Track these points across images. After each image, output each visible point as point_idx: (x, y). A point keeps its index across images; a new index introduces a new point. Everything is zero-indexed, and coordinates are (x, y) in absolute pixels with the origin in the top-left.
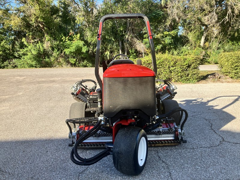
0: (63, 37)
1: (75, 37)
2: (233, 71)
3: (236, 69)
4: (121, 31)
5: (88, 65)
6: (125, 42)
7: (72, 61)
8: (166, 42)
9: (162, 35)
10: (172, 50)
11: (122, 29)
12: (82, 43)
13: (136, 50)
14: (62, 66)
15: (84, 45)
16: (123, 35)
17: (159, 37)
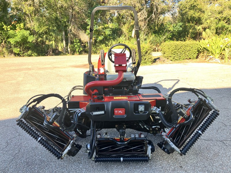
0: (4, 26)
1: (18, 26)
2: (173, 56)
3: (175, 54)
4: (64, 22)
5: (33, 54)
6: (68, 32)
7: (16, 50)
8: (107, 33)
9: (103, 27)
10: (111, 41)
11: (65, 20)
12: (28, 33)
13: (80, 40)
14: (4, 56)
15: (30, 34)
16: (66, 26)
17: (101, 29)
